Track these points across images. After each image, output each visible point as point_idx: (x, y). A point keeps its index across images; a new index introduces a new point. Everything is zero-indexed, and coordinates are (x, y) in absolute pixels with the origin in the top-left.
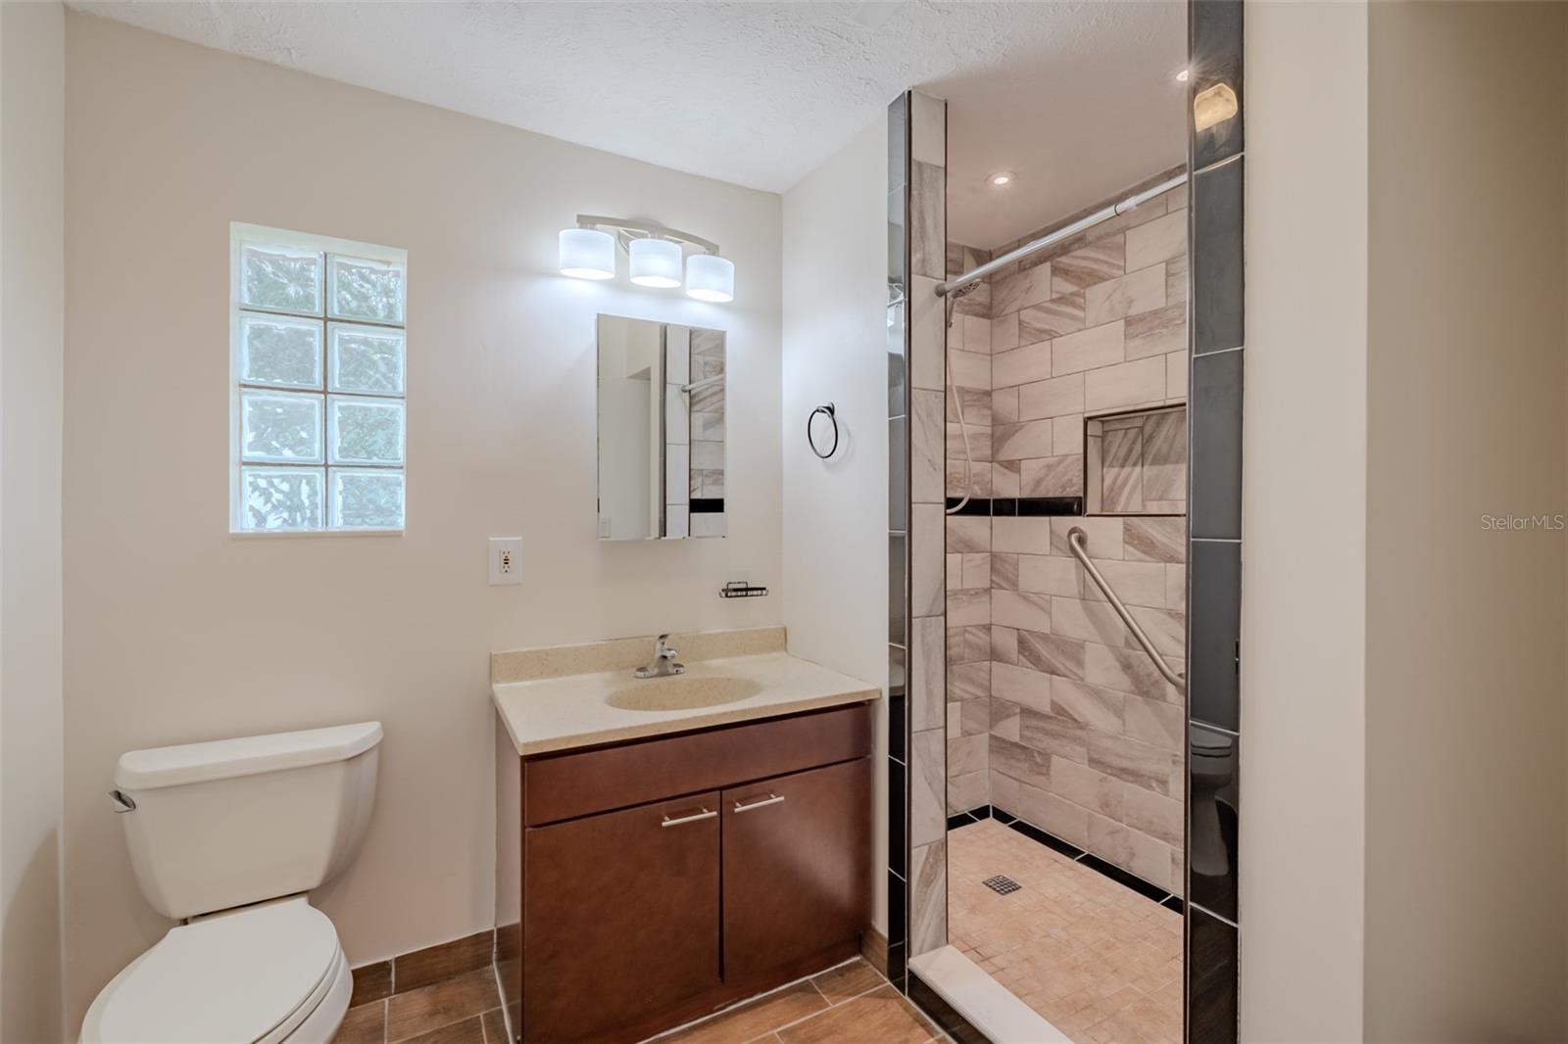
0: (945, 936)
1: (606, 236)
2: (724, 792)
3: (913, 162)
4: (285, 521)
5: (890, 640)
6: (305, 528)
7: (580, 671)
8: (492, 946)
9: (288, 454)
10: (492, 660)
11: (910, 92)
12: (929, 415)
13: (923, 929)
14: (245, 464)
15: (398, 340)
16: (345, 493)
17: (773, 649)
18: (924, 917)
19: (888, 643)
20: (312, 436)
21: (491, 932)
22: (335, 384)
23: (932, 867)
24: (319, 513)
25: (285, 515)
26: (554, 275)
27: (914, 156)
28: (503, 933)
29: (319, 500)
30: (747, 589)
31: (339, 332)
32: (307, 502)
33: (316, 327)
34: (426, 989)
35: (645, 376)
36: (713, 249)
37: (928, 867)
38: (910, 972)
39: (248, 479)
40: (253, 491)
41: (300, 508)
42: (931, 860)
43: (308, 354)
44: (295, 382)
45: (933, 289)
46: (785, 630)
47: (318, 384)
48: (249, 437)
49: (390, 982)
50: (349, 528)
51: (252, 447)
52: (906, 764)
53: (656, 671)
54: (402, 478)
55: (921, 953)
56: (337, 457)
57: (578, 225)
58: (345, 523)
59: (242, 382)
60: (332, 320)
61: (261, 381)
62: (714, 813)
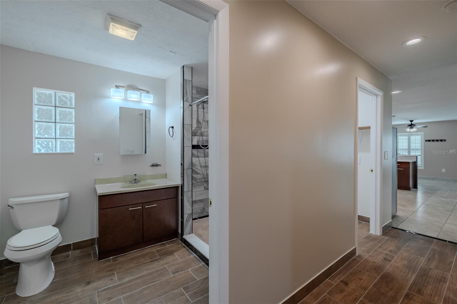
0: (192, 232)
1: (122, 90)
2: (143, 204)
3: (184, 80)
4: (45, 150)
5: (181, 174)
6: (51, 152)
7: (116, 182)
8: (95, 241)
9: (46, 136)
10: (95, 180)
11: (183, 66)
12: (188, 129)
13: (186, 230)
14: (36, 138)
15: (73, 111)
16: (60, 145)
17: (163, 178)
18: (187, 228)
19: (180, 175)
20: (52, 132)
21: (95, 238)
22: (58, 121)
23: (189, 218)
24: (54, 149)
25: (46, 149)
26: (110, 97)
27: (184, 78)
28: (97, 238)
29: (54, 146)
30: (157, 165)
31: (58, 109)
32: (51, 147)
33: (53, 108)
34: (80, 250)
35: (142, 114)
36: (148, 92)
37: (188, 218)
38: (184, 238)
39: (37, 141)
40: (38, 144)
41: (49, 148)
42: (189, 217)
43: (51, 114)
44: (48, 120)
45: (189, 104)
46: (166, 174)
47: (54, 121)
48: (37, 132)
49: (71, 248)
50: (61, 152)
51: (37, 134)
52: (183, 198)
53: (134, 182)
54: (74, 141)
55: (186, 235)
56: (58, 136)
57: (115, 87)
58: (60, 151)
59: (35, 120)
60: (57, 107)
61: (40, 120)
62: (141, 207)
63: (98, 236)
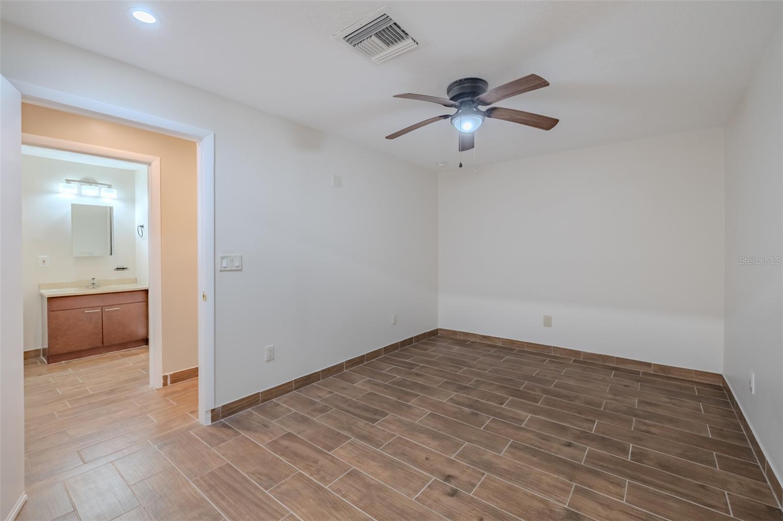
1: (74, 185)
2: (103, 307)
7: (67, 287)
8: (41, 352)
10: (40, 285)
17: (132, 283)
21: (40, 349)
26: (58, 193)
28: (44, 350)
30: (123, 268)
36: (110, 186)
46: (136, 279)
53: (92, 287)
57: (65, 182)
62: (99, 310)
63: (46, 346)
